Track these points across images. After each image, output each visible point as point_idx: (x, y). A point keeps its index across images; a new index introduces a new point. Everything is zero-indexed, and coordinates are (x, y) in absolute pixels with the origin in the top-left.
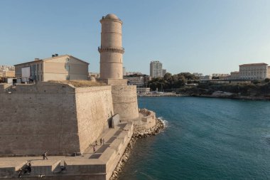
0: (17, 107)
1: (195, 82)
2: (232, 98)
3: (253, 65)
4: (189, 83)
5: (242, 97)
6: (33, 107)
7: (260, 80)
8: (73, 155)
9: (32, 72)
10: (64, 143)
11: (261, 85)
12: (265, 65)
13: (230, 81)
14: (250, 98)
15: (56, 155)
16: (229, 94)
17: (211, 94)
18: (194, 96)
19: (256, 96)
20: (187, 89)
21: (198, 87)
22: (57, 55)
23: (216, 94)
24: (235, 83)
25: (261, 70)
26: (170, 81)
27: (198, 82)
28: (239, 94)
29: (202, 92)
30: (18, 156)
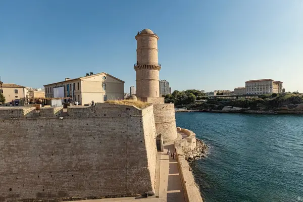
0: (71, 136)
1: (204, 98)
2: (241, 113)
3: (258, 81)
4: (198, 99)
5: (251, 111)
6: (91, 136)
7: (267, 95)
8: (145, 196)
9: (67, 92)
10: (131, 180)
11: (269, 99)
12: (271, 80)
13: (237, 97)
14: (260, 112)
15: (122, 196)
16: (238, 109)
17: (221, 109)
18: (204, 111)
19: (264, 110)
20: (198, 105)
21: (207, 102)
22: (92, 73)
23: (226, 109)
24: (243, 99)
25: (267, 85)
26: (180, 98)
27: (207, 98)
28: (249, 108)
29: (213, 107)
30: (75, 199)
